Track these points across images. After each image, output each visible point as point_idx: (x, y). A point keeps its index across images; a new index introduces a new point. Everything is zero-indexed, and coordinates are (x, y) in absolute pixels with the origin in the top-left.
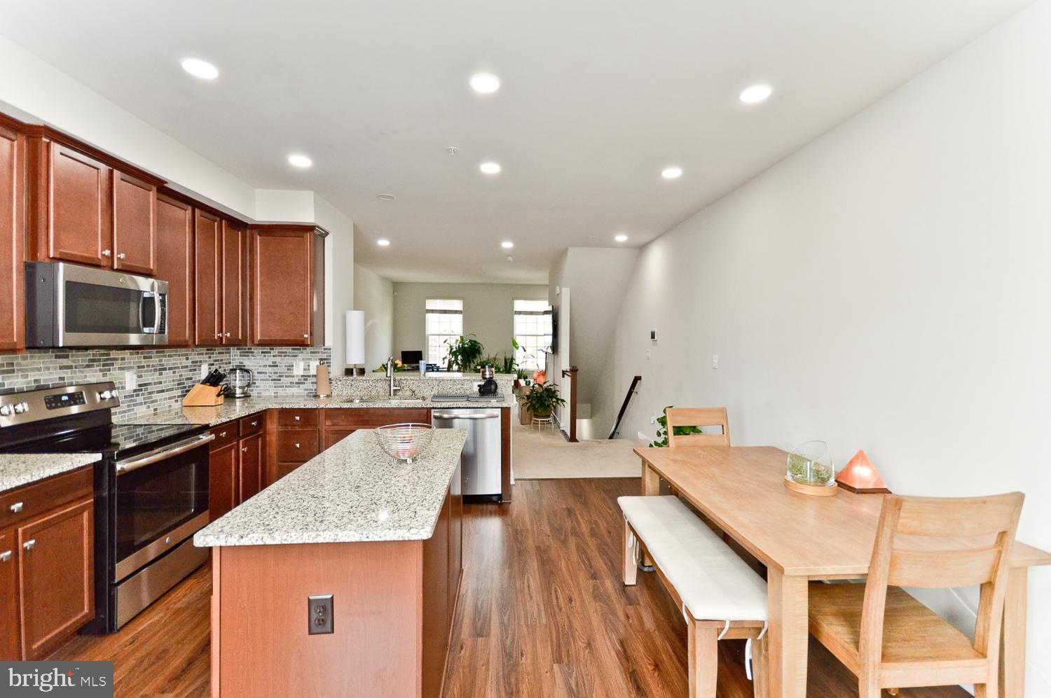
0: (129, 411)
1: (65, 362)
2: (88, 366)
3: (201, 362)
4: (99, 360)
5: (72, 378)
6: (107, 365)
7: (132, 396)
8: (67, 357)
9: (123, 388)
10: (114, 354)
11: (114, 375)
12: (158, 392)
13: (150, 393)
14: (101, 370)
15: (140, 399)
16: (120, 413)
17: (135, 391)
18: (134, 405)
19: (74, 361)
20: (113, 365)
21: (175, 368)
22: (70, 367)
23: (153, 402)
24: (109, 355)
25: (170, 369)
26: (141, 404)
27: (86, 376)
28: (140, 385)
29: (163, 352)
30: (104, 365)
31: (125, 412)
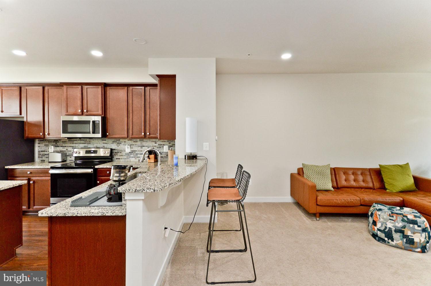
0: (128, 159)
1: (105, 142)
2: (112, 143)
3: (164, 145)
4: (116, 142)
5: (107, 146)
6: (119, 143)
7: (129, 154)
8: (105, 140)
9: (125, 151)
10: (121, 140)
11: (121, 147)
12: (140, 154)
13: (137, 154)
14: (117, 145)
15: (132, 156)
16: (124, 159)
17: (130, 152)
18: (130, 157)
19: (107, 142)
20: (121, 143)
21: (149, 146)
22: (106, 143)
23: (138, 157)
24: (120, 140)
25: (146, 146)
26: (133, 157)
27: (111, 146)
28: (132, 151)
29: (143, 140)
30: (118, 143)
31: (126, 159)
